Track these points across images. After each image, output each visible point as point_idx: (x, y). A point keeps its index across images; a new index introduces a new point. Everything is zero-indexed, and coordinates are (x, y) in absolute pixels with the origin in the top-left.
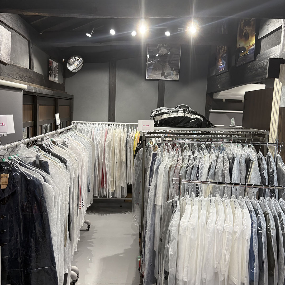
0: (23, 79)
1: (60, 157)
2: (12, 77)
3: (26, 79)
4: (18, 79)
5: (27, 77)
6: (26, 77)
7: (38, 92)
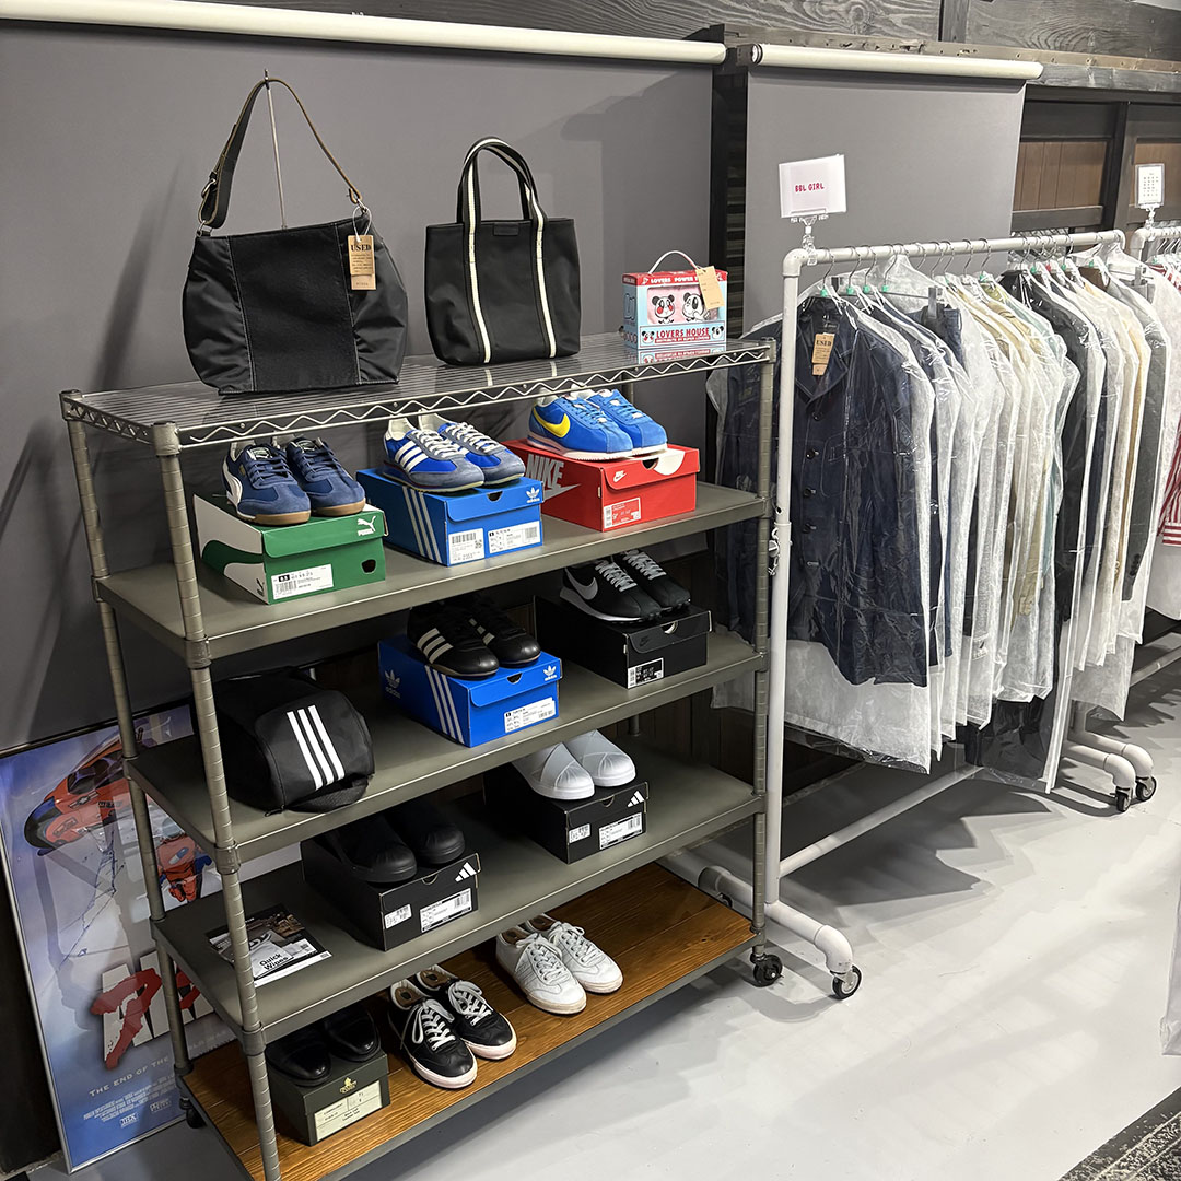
0: (1073, 43)
1: (1066, 316)
2: (1014, 40)
3: (1088, 38)
4: (1044, 46)
5: (1094, 30)
6: (1087, 30)
7: (1118, 86)
